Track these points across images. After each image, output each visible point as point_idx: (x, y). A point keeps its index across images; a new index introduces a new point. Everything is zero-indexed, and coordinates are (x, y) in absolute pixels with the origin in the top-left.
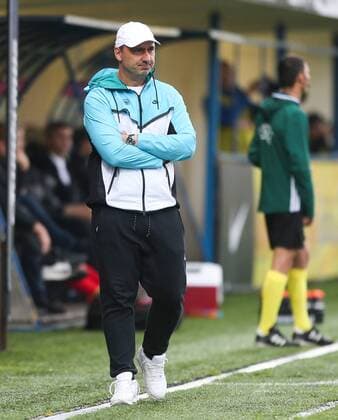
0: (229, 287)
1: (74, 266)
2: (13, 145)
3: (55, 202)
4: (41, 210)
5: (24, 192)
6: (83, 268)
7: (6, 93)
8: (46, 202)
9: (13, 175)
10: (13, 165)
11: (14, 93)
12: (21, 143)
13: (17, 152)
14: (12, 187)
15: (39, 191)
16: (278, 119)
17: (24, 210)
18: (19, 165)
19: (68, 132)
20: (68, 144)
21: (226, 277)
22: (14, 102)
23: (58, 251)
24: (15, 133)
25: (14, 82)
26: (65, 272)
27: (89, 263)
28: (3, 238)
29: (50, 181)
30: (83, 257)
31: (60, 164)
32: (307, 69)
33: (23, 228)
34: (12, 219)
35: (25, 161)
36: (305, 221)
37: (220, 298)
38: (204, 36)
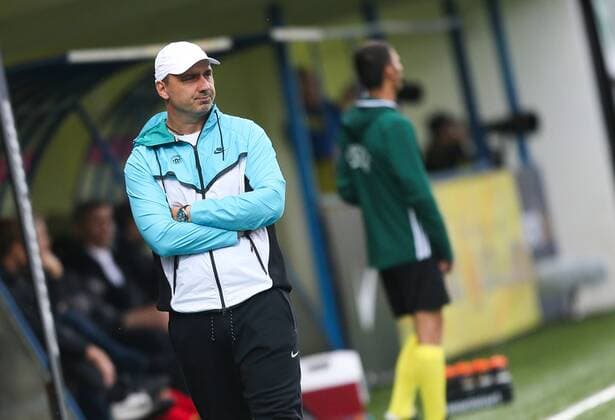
0: (374, 378)
1: (154, 394)
2: (34, 246)
3: (109, 312)
4: (91, 327)
5: (63, 308)
6: (167, 395)
7: (10, 177)
8: (95, 315)
9: (42, 288)
10: (40, 275)
11: (20, 174)
12: (45, 242)
13: (41, 254)
14: (45, 305)
15: (83, 303)
16: (372, 135)
17: (69, 333)
18: (48, 273)
19: (105, 213)
20: (110, 229)
21: (367, 366)
22: (23, 186)
23: (127, 379)
24: (33, 229)
25: (17, 159)
26: (142, 406)
27: (175, 386)
28: (47, 378)
29: (96, 286)
30: (164, 380)
31: (104, 258)
32: (395, 57)
33: (72, 358)
34: (54, 349)
35: (54, 264)
36: (443, 266)
37: (364, 396)
38: (265, 39)
